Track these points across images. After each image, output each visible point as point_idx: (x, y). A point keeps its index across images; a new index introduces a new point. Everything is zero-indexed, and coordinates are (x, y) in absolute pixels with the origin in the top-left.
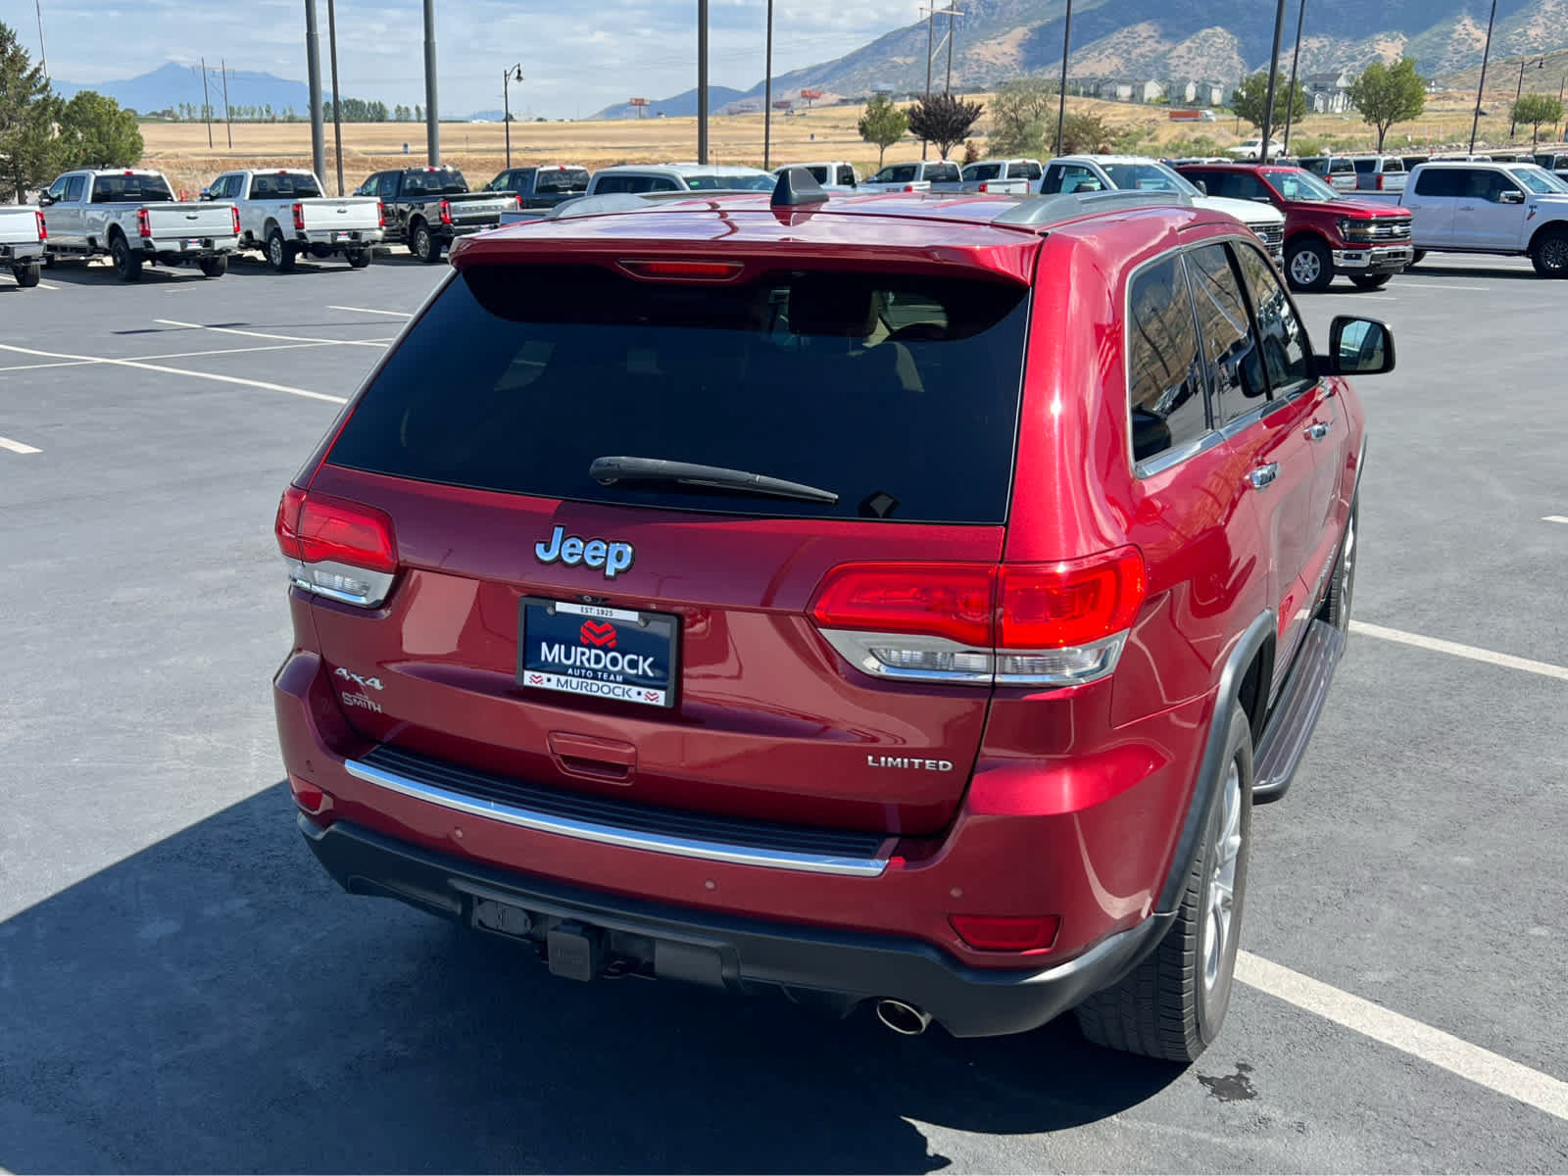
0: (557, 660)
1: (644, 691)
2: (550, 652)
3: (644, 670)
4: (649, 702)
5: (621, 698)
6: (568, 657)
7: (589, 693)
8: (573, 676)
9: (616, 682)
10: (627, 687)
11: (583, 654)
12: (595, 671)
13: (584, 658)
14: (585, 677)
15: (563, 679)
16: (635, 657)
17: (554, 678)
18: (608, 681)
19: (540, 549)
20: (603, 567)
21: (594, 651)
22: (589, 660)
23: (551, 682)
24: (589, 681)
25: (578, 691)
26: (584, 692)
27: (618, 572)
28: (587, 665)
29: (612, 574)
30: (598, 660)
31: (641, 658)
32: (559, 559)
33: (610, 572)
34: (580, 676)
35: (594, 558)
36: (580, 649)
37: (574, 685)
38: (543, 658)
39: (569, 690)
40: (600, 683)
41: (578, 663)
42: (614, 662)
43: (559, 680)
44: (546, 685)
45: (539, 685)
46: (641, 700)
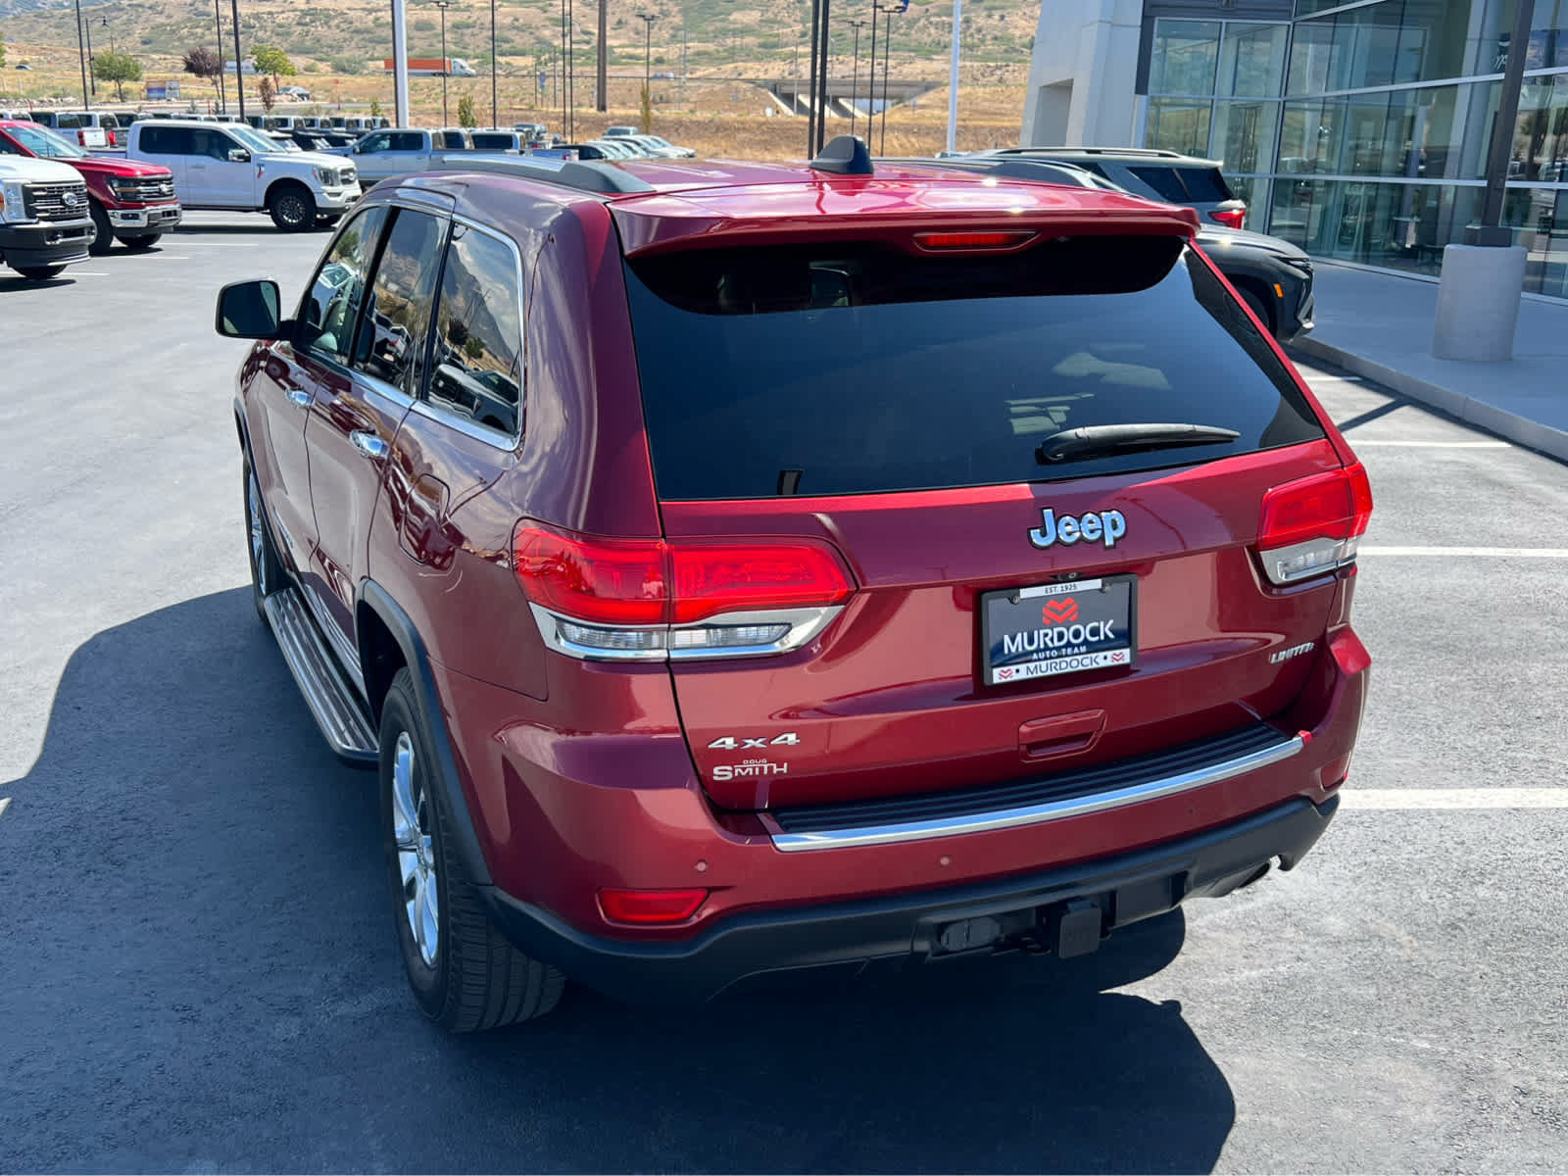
0: (1020, 649)
1: (1109, 654)
2: (1013, 643)
3: (1105, 634)
4: (1116, 663)
5: (1090, 667)
6: (1031, 642)
7: (1060, 672)
8: (1039, 660)
9: (1080, 654)
10: (1094, 655)
11: (1046, 635)
12: (1058, 649)
13: (1047, 639)
14: (1051, 658)
15: (1032, 665)
16: (1095, 624)
17: (1022, 667)
18: (1073, 655)
19: (1035, 534)
20: (1102, 538)
21: (1056, 630)
22: (1052, 640)
23: (1021, 672)
24: (1058, 660)
25: (1049, 673)
26: (1054, 672)
27: (1116, 540)
28: (1050, 645)
29: (1112, 543)
30: (1061, 636)
31: (1102, 624)
32: (1058, 541)
33: (1109, 542)
34: (1046, 659)
35: (1092, 531)
36: (1042, 632)
37: (1044, 669)
38: (1006, 651)
39: (1040, 674)
40: (1068, 659)
41: (1042, 646)
42: (1077, 634)
43: (1028, 668)
44: (1016, 677)
45: (1009, 679)
46: (1109, 663)
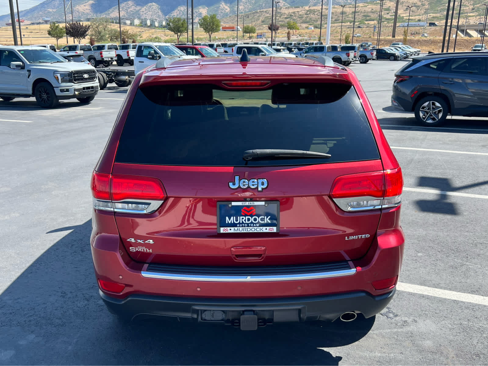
0: (232, 222)
1: (268, 228)
2: (230, 220)
3: (267, 221)
4: (270, 231)
5: (259, 231)
6: (237, 221)
7: (247, 232)
8: (240, 227)
9: (256, 226)
10: (261, 228)
11: (243, 219)
12: (248, 224)
13: (243, 220)
14: (244, 226)
15: (236, 228)
16: (263, 217)
17: (232, 228)
18: (253, 227)
19: (231, 184)
20: (257, 188)
21: (247, 217)
22: (245, 220)
23: (232, 230)
24: (247, 228)
25: (243, 232)
26: (245, 231)
27: (263, 189)
28: (244, 222)
29: (261, 190)
30: (249, 220)
31: (266, 217)
32: (239, 187)
33: (260, 189)
34: (242, 226)
35: (253, 185)
36: (241, 217)
37: (240, 230)
38: (227, 222)
39: (239, 232)
40: (251, 228)
41: (241, 222)
42: (255, 220)
43: (234, 229)
44: (229, 231)
45: (227, 232)
46: (267, 231)
